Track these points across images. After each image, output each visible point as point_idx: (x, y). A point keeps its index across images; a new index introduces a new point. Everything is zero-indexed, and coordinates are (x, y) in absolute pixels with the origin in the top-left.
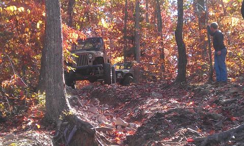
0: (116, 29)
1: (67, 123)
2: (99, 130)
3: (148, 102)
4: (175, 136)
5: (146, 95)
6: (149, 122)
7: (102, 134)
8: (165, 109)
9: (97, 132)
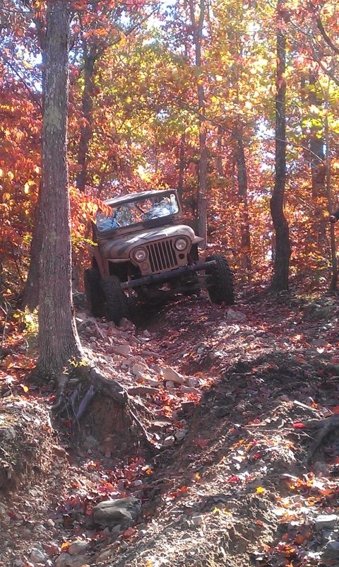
0: (164, 184)
1: (76, 380)
2: (133, 392)
3: (223, 329)
4: (271, 416)
5: (217, 316)
6: (224, 381)
7: (139, 401)
8: (251, 349)
9: (129, 396)
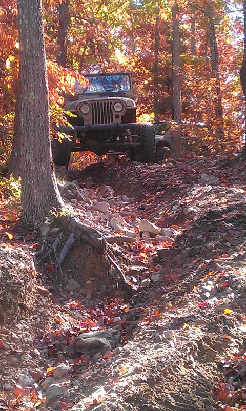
0: (140, 67)
1: (58, 229)
2: (112, 241)
3: (195, 191)
4: (238, 251)
5: (191, 180)
6: (195, 227)
7: (117, 248)
8: (223, 203)
9: (108, 244)
